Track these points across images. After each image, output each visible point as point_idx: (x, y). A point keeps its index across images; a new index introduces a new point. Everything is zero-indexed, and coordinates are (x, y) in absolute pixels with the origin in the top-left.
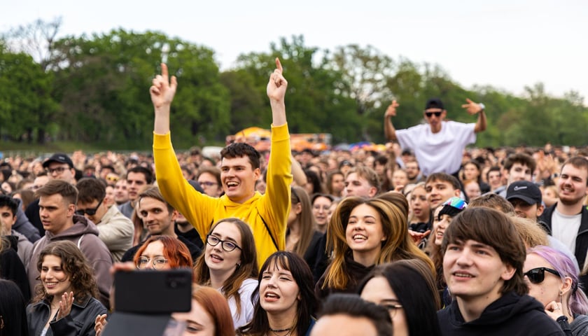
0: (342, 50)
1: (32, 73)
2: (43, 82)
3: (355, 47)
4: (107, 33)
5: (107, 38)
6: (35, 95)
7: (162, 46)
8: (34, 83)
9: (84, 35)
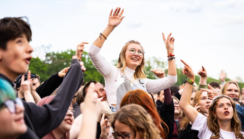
0: (149, 59)
1: (41, 65)
2: (44, 69)
3: (154, 58)
4: (66, 51)
5: (66, 53)
6: (41, 73)
7: (85, 56)
8: (41, 69)
9: (58, 51)
